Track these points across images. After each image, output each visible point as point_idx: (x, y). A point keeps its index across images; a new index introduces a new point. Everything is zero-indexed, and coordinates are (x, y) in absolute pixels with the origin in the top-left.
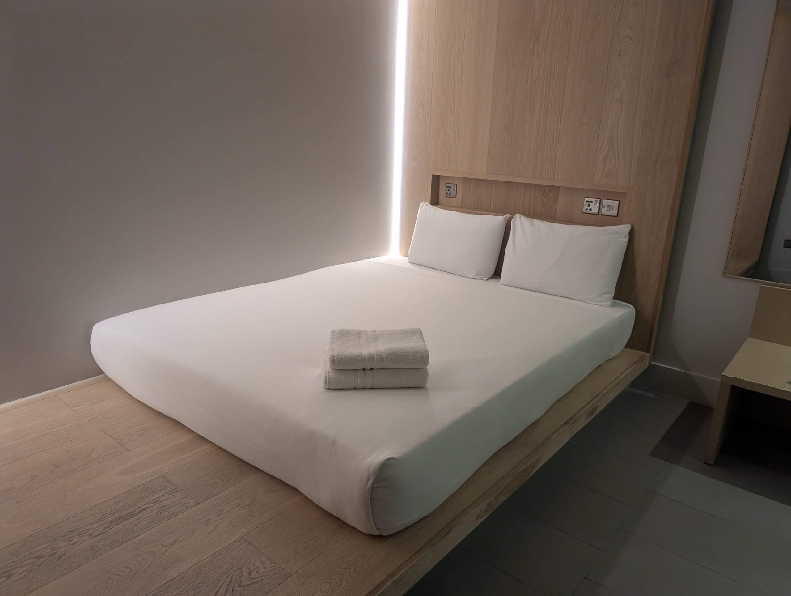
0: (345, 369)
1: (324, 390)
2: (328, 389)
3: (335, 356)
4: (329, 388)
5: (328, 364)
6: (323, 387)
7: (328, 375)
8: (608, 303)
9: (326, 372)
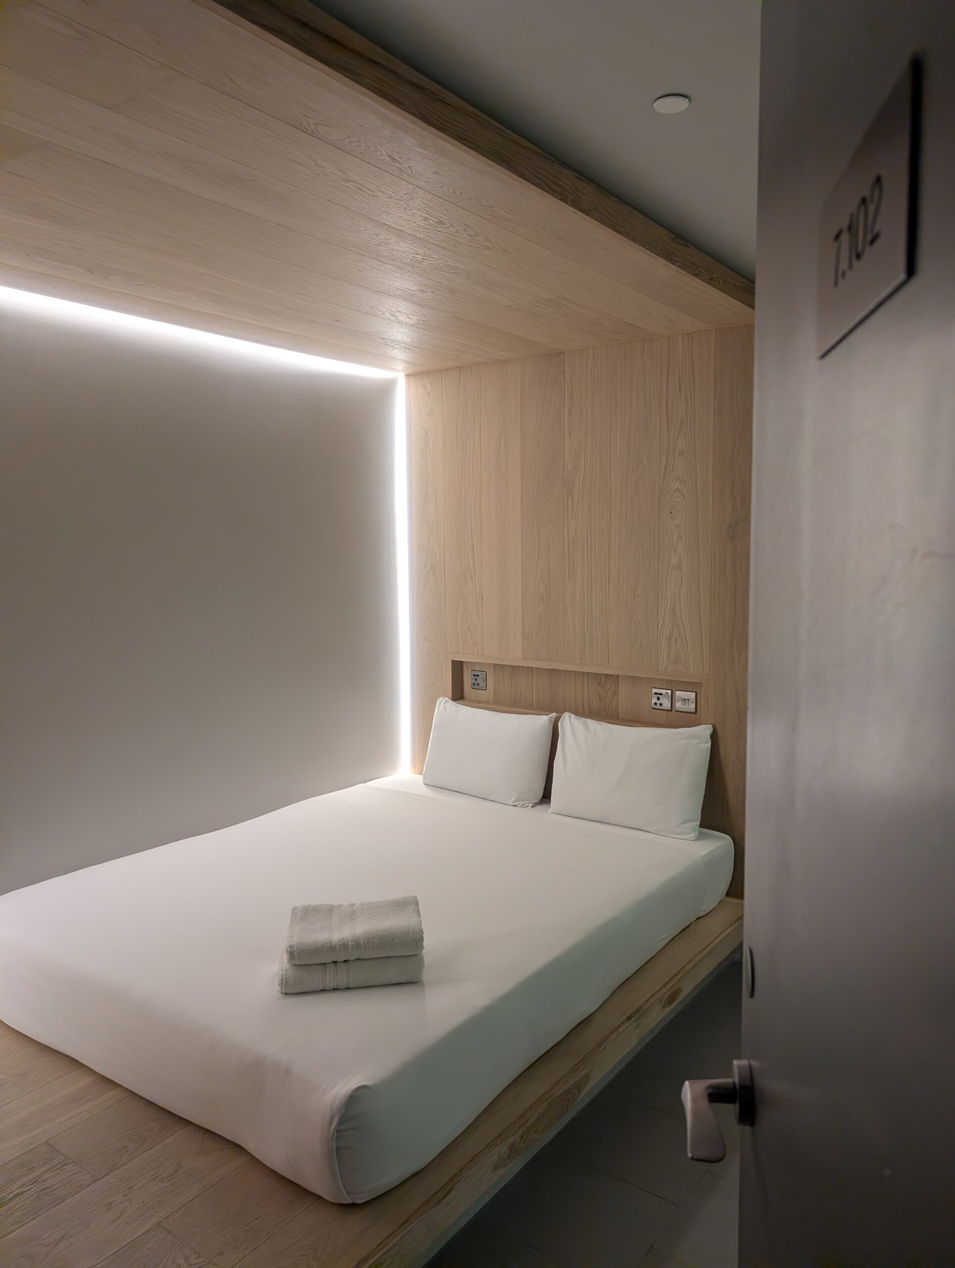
0: (309, 963)
1: (280, 995)
2: (286, 994)
3: (293, 947)
4: (287, 992)
5: (286, 957)
6: (279, 992)
7: (284, 974)
8: (693, 835)
9: (282, 970)
